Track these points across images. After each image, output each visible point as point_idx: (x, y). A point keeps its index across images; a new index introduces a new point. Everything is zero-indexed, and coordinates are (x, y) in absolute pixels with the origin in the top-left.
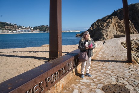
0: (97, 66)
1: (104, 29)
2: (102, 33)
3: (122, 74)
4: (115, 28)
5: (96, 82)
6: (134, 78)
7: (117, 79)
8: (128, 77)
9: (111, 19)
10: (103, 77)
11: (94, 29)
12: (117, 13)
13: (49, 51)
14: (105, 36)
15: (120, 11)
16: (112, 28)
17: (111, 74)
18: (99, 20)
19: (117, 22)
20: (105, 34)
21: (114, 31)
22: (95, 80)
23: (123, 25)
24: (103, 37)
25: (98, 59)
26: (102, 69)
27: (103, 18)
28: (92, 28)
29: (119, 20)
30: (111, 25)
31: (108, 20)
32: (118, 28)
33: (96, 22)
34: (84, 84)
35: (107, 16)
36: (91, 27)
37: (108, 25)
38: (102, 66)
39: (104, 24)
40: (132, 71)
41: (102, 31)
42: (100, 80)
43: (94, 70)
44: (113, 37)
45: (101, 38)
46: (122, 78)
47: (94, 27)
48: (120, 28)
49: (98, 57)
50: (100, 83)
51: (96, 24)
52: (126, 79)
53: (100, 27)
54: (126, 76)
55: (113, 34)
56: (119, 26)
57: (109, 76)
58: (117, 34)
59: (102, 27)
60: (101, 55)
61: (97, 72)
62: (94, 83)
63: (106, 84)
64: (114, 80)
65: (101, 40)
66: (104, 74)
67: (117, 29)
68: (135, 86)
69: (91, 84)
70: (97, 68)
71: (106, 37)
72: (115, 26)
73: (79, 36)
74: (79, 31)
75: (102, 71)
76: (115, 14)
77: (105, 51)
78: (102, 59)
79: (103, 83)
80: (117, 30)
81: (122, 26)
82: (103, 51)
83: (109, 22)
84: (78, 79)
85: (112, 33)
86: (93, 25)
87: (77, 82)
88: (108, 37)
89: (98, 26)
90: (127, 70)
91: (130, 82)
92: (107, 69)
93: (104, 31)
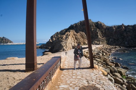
0: (68, 74)
1: (63, 41)
2: (62, 45)
3: (90, 78)
4: (73, 40)
5: (72, 86)
6: (99, 80)
7: (88, 82)
8: (95, 79)
9: (69, 32)
10: (76, 81)
11: (53, 41)
12: (73, 27)
13: (25, 63)
14: (64, 48)
15: (76, 25)
16: (71, 40)
17: (82, 78)
18: (58, 32)
19: (74, 35)
20: (65, 46)
21: (72, 42)
22: (71, 85)
23: (79, 37)
24: (63, 48)
25: (67, 68)
26: (73, 76)
27: (62, 31)
28: (52, 40)
29: (76, 33)
30: (70, 37)
31: (67, 33)
32: (76, 40)
33: (55, 34)
34: (63, 89)
35: (65, 29)
36: (50, 39)
37: (67, 38)
38: (72, 73)
39: (63, 36)
40: (96, 74)
41: (61, 43)
42: (75, 84)
43: (67, 77)
44: (72, 48)
45: (61, 49)
46: (91, 80)
47: (53, 39)
48: (77, 40)
49: (65, 66)
50: (76, 86)
51: (55, 36)
52: (94, 81)
53: (60, 39)
54: (93, 79)
55: (71, 46)
56: (76, 38)
57: (81, 80)
58: (74, 45)
59: (61, 39)
60: (68, 64)
61: (70, 78)
62: (71, 87)
63: (81, 86)
64: (86, 83)
65: (61, 51)
66: (77, 79)
67: (74, 40)
68: (101, 84)
69: (69, 88)
70: (68, 75)
71: (66, 48)
72: (72, 38)
73: (39, 47)
74: (38, 43)
75: (74, 77)
76: (71, 28)
77: (69, 61)
78: (70, 68)
79: (78, 86)
80: (74, 42)
81: (79, 39)
82: (68, 60)
83: (67, 35)
84: (56, 86)
85: (71, 44)
86: (52, 37)
87: (56, 88)
88: (67, 49)
89: (58, 38)
90: (93, 75)
91: (97, 82)
92: (77, 75)
93: (63, 43)
